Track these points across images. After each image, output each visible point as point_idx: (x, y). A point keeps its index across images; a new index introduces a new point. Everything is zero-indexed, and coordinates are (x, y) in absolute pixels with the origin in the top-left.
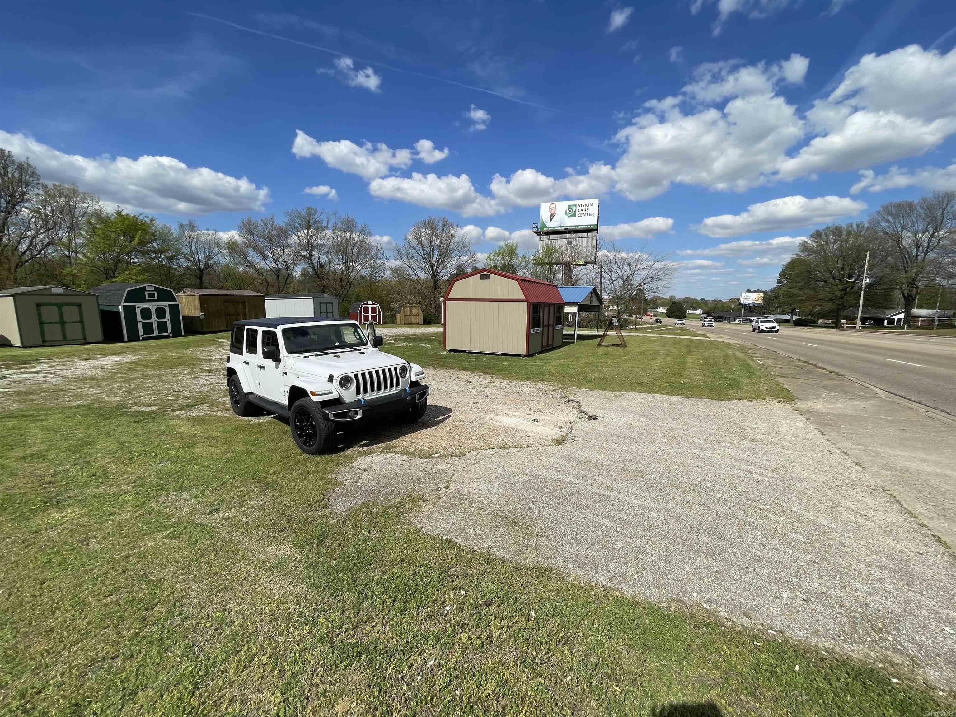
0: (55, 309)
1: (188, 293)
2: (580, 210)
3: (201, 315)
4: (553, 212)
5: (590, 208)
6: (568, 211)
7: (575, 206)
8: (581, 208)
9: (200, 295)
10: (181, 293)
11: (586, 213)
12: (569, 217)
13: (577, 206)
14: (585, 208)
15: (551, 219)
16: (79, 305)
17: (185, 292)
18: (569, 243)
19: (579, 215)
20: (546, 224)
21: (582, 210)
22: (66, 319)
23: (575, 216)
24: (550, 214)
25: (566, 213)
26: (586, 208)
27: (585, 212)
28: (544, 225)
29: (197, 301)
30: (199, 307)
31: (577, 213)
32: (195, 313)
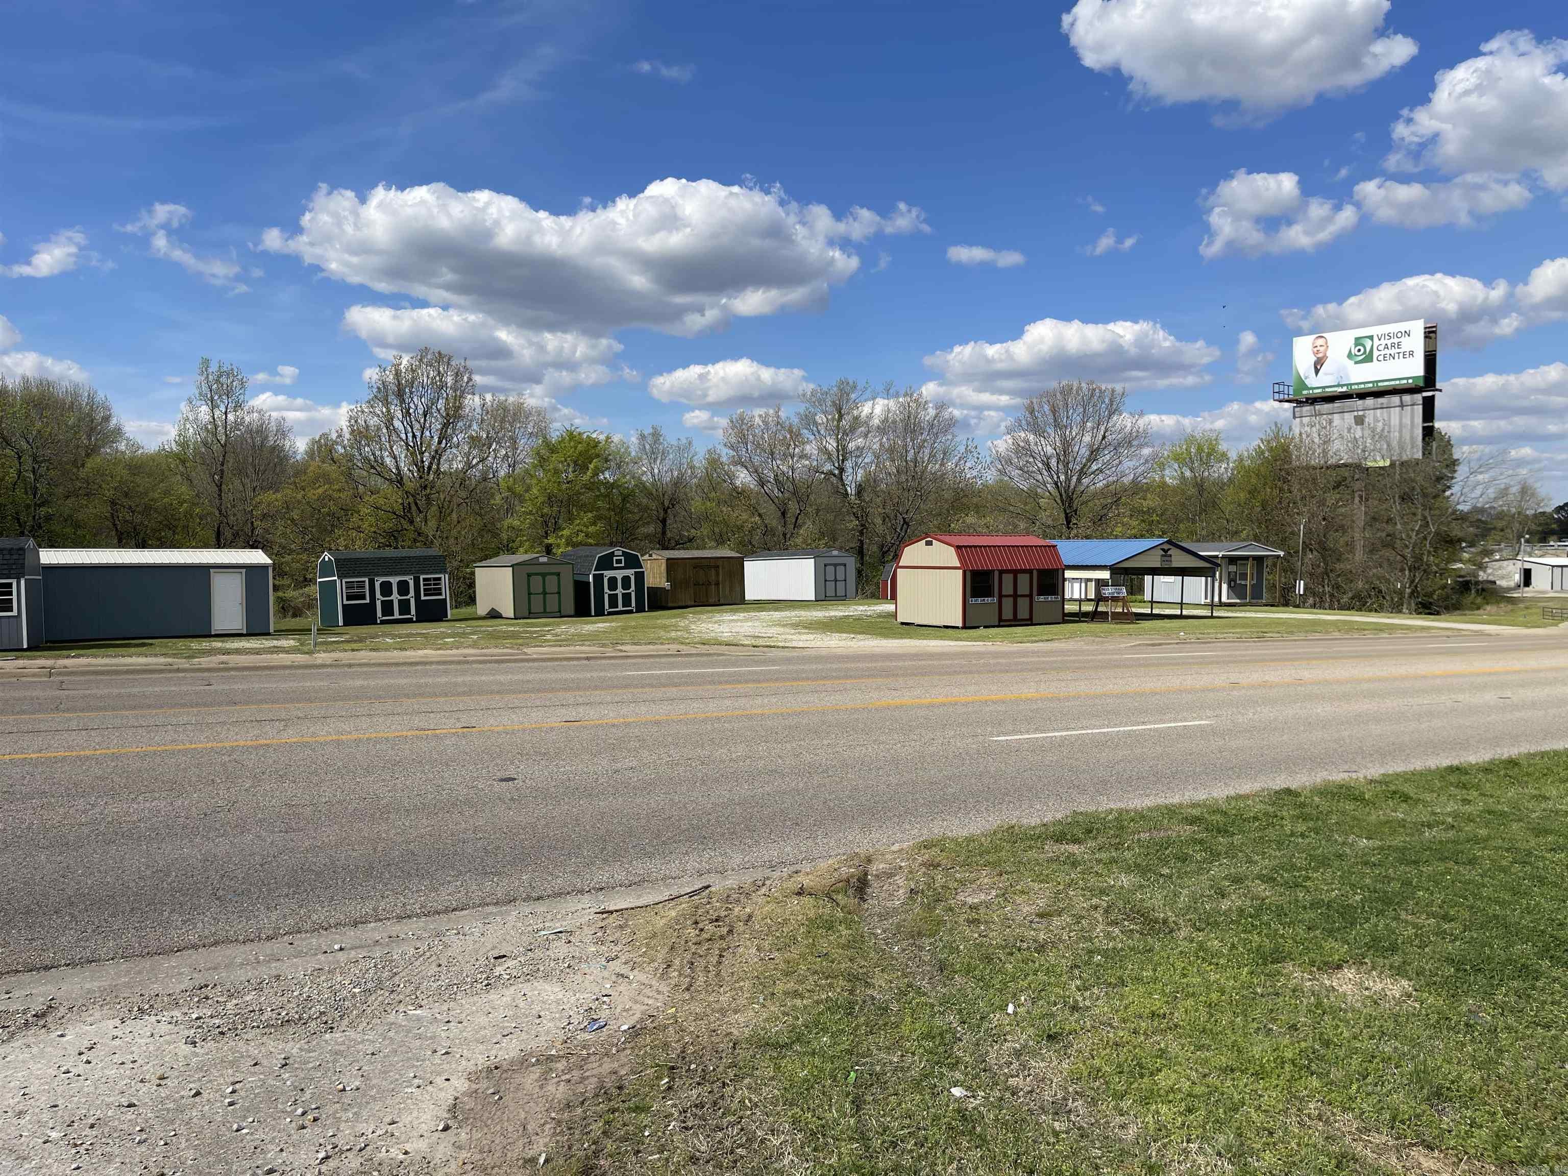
0: (540, 578)
1: (654, 556)
2: (1381, 348)
3: (667, 585)
4: (1320, 355)
5: (1405, 341)
6: (1353, 352)
7: (1371, 338)
8: (1383, 342)
9: (668, 559)
10: (646, 557)
11: (1395, 351)
12: (1356, 363)
13: (1376, 339)
14: (1392, 340)
15: (1317, 371)
16: (558, 574)
17: (651, 555)
18: (1360, 421)
19: (1381, 358)
20: (1307, 382)
21: (1386, 347)
22: (547, 591)
23: (1372, 361)
24: (1314, 359)
25: (1350, 356)
26: (1396, 340)
27: (1393, 351)
28: (1302, 385)
29: (664, 566)
30: (665, 575)
31: (1376, 353)
32: (660, 582)
